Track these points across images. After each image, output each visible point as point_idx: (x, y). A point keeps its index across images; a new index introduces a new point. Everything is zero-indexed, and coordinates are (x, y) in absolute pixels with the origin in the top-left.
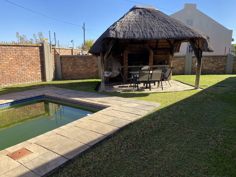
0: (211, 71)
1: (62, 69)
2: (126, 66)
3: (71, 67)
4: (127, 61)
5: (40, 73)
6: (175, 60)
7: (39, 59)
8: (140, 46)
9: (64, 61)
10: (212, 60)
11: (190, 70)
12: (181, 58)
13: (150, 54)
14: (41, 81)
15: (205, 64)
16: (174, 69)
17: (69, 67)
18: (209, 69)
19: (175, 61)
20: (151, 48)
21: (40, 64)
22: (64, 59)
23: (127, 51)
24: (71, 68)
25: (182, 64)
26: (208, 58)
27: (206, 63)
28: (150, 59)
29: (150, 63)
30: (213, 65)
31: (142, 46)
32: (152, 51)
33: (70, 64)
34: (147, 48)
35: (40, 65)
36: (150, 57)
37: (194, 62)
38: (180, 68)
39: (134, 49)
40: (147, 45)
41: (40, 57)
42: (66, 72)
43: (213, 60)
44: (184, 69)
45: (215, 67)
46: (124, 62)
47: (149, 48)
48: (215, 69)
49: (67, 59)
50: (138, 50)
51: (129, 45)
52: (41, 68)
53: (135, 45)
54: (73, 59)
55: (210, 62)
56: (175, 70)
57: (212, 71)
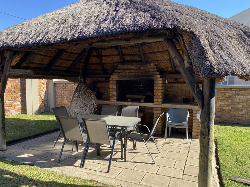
1: (56, 100)
2: (112, 102)
3: (66, 97)
4: (115, 93)
5: (19, 103)
6: (242, 95)
7: (19, 86)
8: (138, 67)
9: (58, 89)
13: (156, 82)
14: (20, 113)
16: (240, 113)
17: (64, 97)
19: (242, 97)
20: (158, 71)
21: (20, 91)
22: (58, 86)
23: (115, 77)
24: (66, 99)
28: (155, 91)
29: (155, 100)
31: (142, 68)
32: (159, 76)
33: (65, 94)
35: (20, 94)
36: (155, 88)
39: (127, 73)
40: (152, 65)
41: (21, 83)
42: (60, 104)
46: (110, 95)
49: (62, 86)
50: (134, 74)
51: (119, 65)
52: (21, 96)
53: (129, 66)
54: (69, 86)
56: (242, 115)
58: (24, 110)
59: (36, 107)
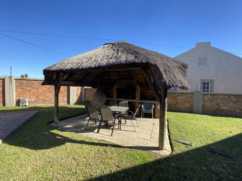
0: (232, 112)
1: (86, 97)
2: (114, 99)
4: (116, 94)
5: (66, 99)
7: (67, 90)
8: (128, 81)
9: (87, 92)
10: (234, 100)
11: (200, 108)
12: (188, 95)
13: (137, 89)
14: (66, 104)
15: (223, 103)
17: (90, 96)
18: (229, 110)
19: (181, 97)
20: (138, 84)
22: (87, 90)
23: (116, 86)
25: (190, 101)
26: (227, 97)
27: (225, 102)
28: (136, 94)
29: (136, 98)
30: (236, 105)
31: (130, 82)
32: (138, 86)
33: (90, 94)
34: (135, 83)
35: (67, 94)
36: (136, 92)
37: (206, 100)
38: (187, 105)
39: (122, 84)
40: (135, 80)
41: (67, 88)
42: (88, 99)
43: (236, 100)
44: (192, 106)
45: (238, 108)
46: (113, 95)
47: (137, 84)
48: (239, 110)
49: (89, 90)
50: (126, 85)
51: (118, 80)
53: (123, 81)
54: (92, 90)
55: (230, 102)
56: (181, 107)
57: (234, 112)
58: (68, 102)
59: (75, 101)
